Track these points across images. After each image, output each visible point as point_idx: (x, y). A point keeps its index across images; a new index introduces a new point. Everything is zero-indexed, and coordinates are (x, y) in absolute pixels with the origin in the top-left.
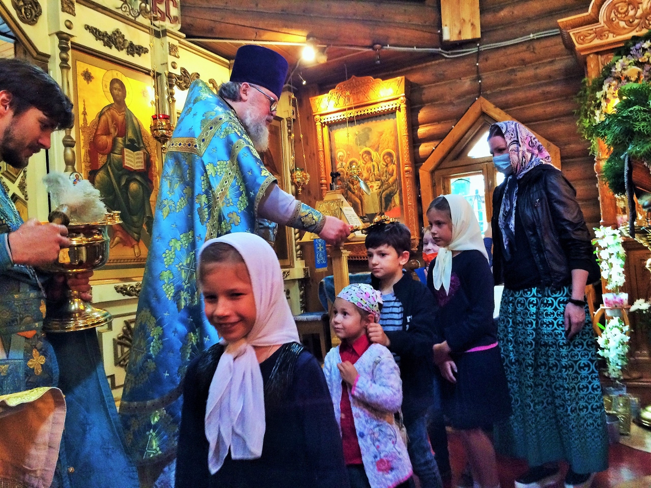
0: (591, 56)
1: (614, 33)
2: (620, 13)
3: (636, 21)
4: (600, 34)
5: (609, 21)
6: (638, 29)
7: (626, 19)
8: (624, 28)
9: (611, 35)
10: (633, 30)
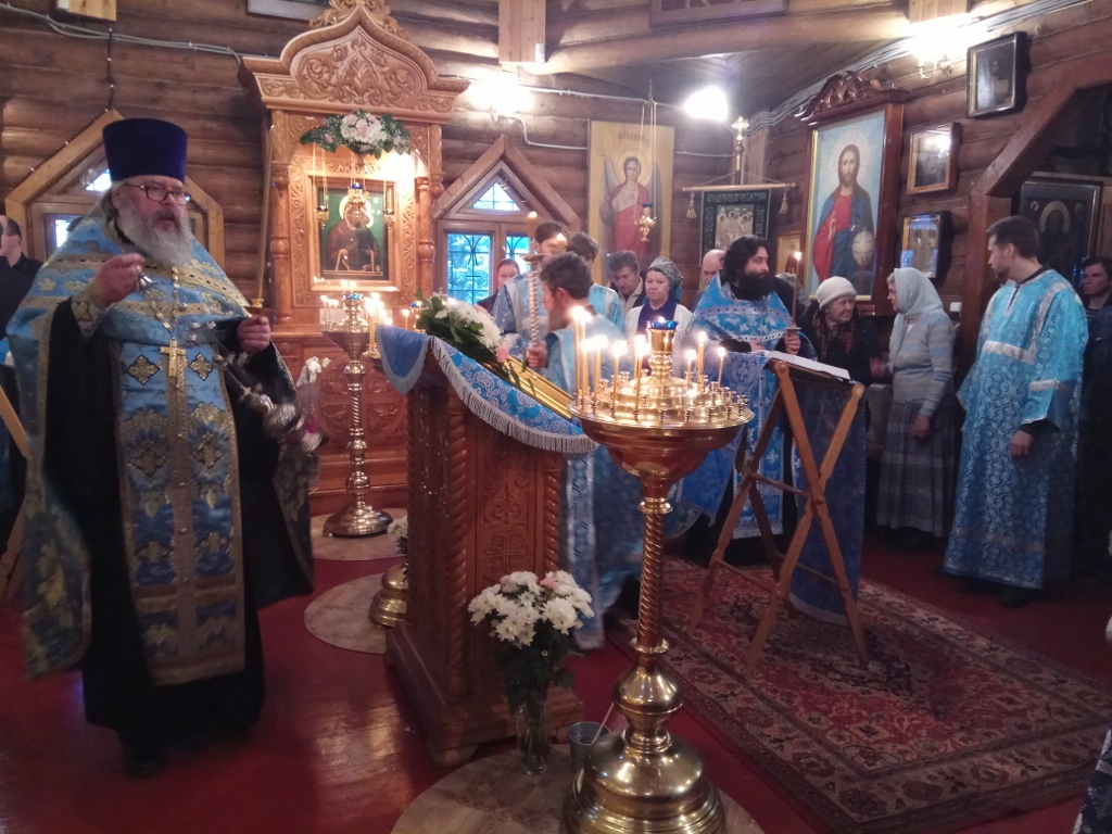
0: (278, 113)
1: (306, 94)
2: (314, 73)
3: (330, 88)
4: (289, 91)
5: (301, 78)
6: (331, 98)
7: (319, 81)
8: (317, 92)
9: (302, 95)
10: (326, 97)
